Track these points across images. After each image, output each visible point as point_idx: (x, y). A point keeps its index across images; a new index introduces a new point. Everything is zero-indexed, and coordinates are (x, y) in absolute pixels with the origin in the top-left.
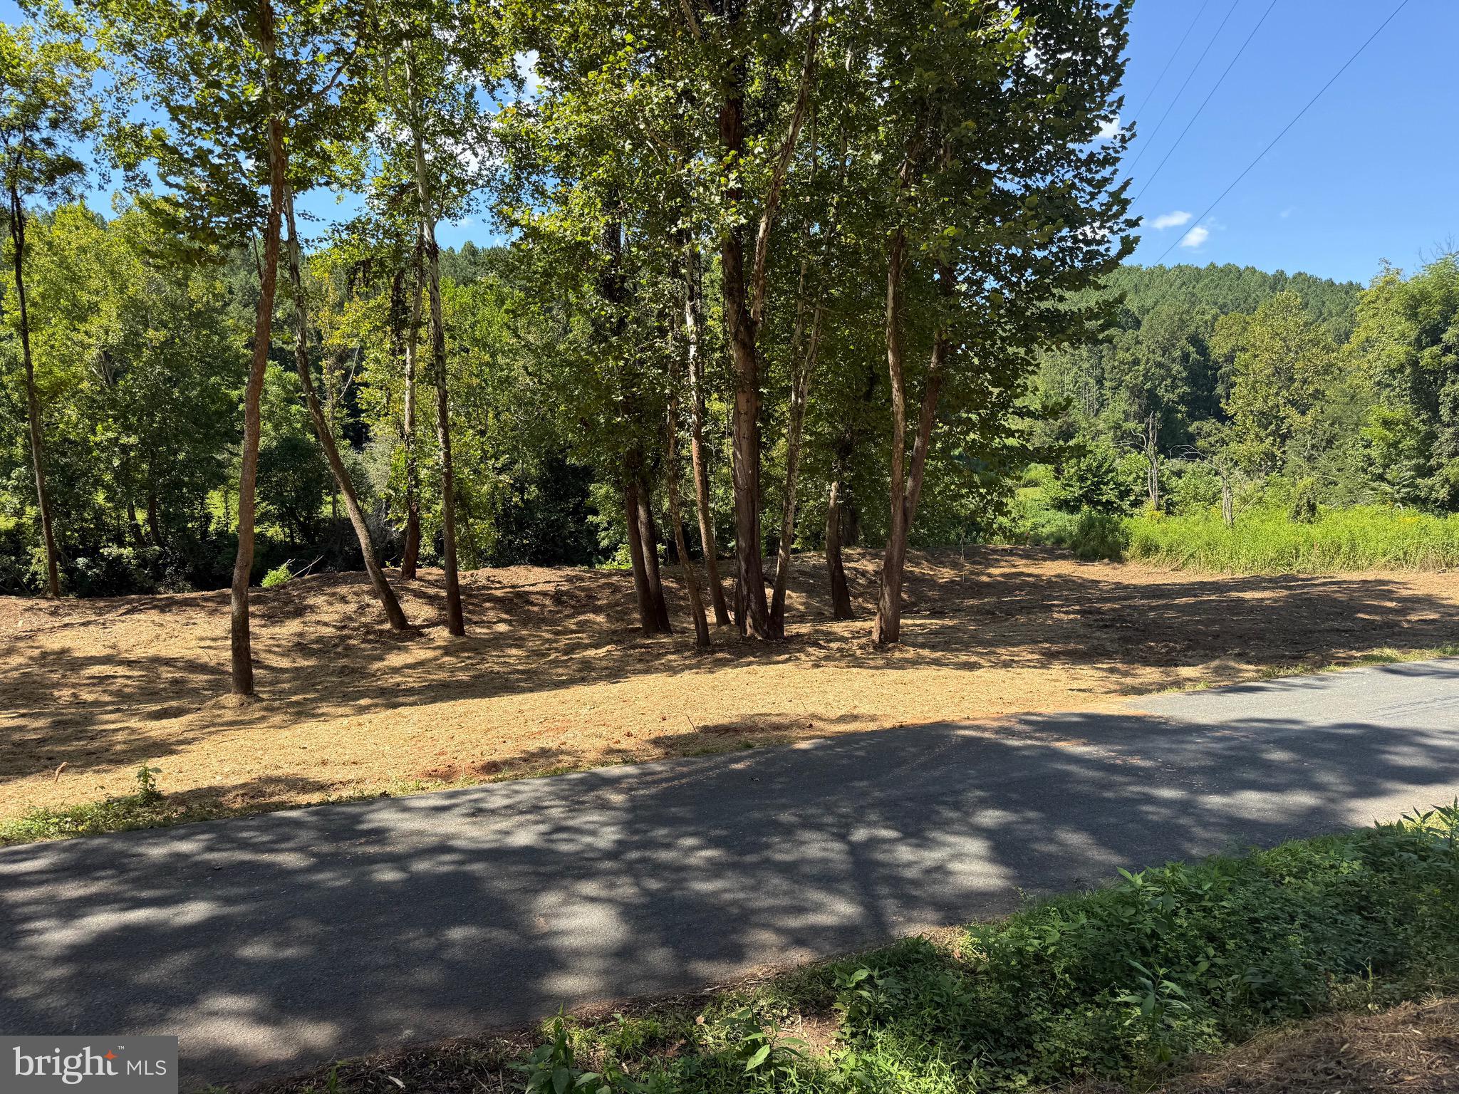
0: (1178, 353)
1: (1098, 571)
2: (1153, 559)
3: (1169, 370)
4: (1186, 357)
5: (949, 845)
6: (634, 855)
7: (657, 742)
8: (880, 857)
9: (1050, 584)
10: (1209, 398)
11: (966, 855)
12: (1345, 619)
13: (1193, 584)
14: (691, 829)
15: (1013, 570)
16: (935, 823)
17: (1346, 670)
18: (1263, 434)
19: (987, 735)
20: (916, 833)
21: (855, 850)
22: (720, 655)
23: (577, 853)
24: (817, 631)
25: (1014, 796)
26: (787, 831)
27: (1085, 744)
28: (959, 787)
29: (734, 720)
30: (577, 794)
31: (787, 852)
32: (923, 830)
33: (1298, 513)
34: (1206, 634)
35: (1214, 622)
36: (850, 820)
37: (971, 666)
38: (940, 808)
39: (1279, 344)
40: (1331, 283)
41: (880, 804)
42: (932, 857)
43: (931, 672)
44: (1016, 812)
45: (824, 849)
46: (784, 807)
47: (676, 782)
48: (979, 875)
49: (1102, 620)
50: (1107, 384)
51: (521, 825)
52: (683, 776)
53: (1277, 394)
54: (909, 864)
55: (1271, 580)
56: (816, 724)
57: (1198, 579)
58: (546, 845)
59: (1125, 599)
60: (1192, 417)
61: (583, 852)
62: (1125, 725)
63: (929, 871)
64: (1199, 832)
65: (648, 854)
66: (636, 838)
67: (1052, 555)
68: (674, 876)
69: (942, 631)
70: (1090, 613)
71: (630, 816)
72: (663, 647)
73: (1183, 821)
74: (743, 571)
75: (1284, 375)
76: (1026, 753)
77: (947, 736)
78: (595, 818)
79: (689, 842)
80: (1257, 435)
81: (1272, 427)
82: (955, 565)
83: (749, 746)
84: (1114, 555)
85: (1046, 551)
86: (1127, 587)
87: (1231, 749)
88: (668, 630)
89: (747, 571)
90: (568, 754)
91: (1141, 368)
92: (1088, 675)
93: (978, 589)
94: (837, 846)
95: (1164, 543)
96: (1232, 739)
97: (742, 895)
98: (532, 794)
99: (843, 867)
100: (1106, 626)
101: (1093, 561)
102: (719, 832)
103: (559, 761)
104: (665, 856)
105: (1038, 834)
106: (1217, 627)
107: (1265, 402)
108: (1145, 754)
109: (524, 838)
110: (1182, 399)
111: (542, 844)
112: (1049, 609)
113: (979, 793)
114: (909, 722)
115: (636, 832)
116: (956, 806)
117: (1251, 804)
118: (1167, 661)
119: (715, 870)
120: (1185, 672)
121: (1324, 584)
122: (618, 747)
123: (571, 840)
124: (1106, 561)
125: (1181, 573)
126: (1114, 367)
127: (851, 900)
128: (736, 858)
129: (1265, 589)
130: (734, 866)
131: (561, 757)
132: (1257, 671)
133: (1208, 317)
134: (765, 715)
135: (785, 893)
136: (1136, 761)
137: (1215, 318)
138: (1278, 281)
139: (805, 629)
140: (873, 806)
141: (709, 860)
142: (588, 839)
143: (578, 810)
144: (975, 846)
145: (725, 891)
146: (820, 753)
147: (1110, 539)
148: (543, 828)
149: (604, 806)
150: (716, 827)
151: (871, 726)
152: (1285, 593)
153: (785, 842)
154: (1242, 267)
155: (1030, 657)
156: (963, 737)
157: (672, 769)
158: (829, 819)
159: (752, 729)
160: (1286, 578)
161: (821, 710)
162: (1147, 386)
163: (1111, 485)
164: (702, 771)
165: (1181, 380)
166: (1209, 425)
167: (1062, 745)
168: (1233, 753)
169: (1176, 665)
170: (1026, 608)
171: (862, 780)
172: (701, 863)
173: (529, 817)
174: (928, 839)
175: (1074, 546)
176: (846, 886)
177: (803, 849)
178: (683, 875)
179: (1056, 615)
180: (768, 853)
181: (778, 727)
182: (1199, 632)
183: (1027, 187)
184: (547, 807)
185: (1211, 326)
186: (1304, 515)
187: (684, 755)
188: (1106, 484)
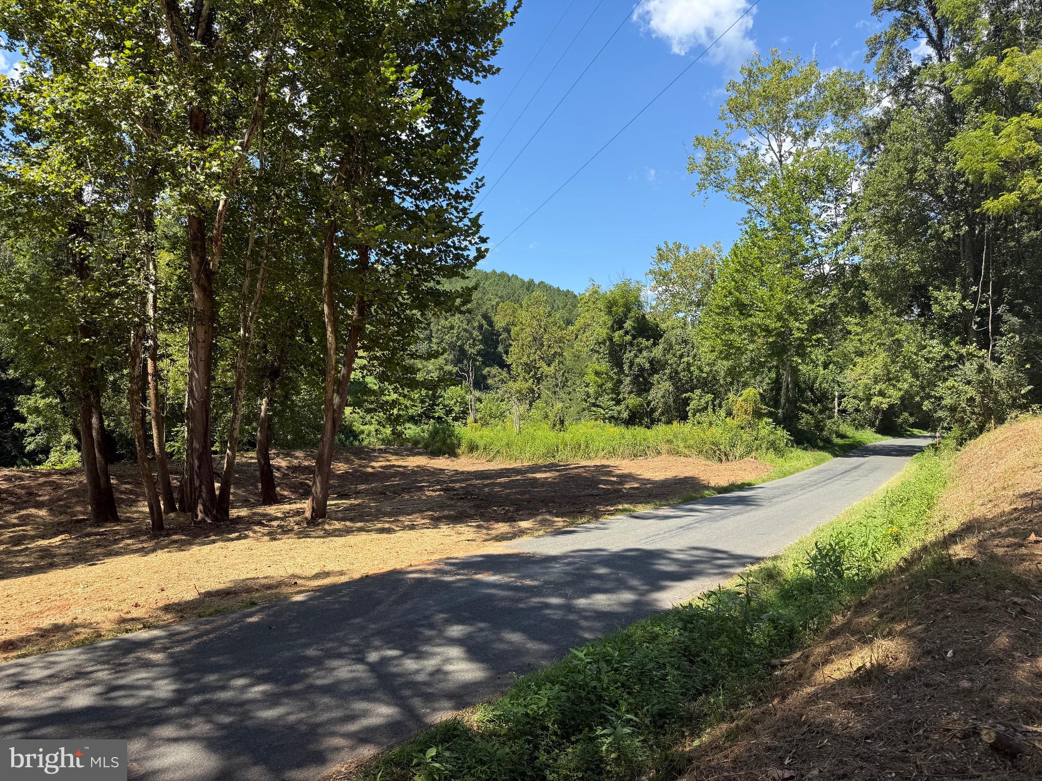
0: (476, 324)
1: (441, 463)
2: (475, 454)
3: (471, 334)
4: (481, 327)
5: (438, 654)
6: (196, 699)
7: (167, 609)
8: (395, 670)
9: (414, 473)
10: (494, 353)
11: (452, 659)
12: (593, 489)
13: (502, 470)
14: (237, 672)
15: (388, 463)
16: (422, 641)
17: (613, 517)
18: (527, 377)
19: (429, 576)
20: (412, 649)
21: (373, 668)
22: (175, 537)
23: (142, 705)
24: (254, 514)
25: (466, 614)
26: (317, 662)
27: (493, 575)
28: (427, 613)
29: (228, 585)
30: (116, 657)
31: (324, 677)
32: (417, 646)
33: (555, 425)
34: (523, 500)
35: (524, 493)
36: (361, 647)
37: (389, 531)
38: (422, 630)
39: (535, 323)
40: (558, 290)
41: (379, 633)
42: (431, 664)
43: (363, 536)
44: (471, 625)
45: (352, 671)
46: (306, 646)
47: (205, 638)
48: (467, 671)
49: (458, 494)
50: (434, 340)
51: (73, 690)
52: (207, 633)
53: (535, 353)
54: (417, 672)
55: (545, 466)
56: (299, 582)
57: (503, 466)
58: (107, 703)
59: (467, 480)
60: (485, 364)
61: (147, 703)
62: (510, 560)
63: (432, 674)
64: (584, 623)
65: (208, 696)
66: (191, 686)
67: (413, 453)
68: (239, 710)
69: (351, 508)
70: (448, 490)
71: (176, 670)
72: (118, 533)
73: (572, 617)
74: (196, 468)
75: (537, 340)
76: (460, 585)
77: (402, 580)
78: (144, 675)
79: (241, 682)
80: (524, 378)
81: (532, 373)
82: (347, 461)
83: (253, 604)
84: (451, 451)
85: (407, 450)
86: (462, 473)
87: (577, 569)
88: (117, 520)
89: (199, 467)
90: (84, 626)
91: (455, 331)
92: (466, 531)
93: (367, 478)
94: (360, 667)
95: (481, 444)
96: (574, 563)
97: (303, 715)
98: (71, 663)
99: (372, 681)
100: (462, 498)
101: (438, 456)
102: (261, 671)
103: (77, 634)
104: (223, 695)
105: (492, 637)
106: (527, 496)
107: (528, 357)
108: (532, 577)
109: (81, 700)
110: (479, 353)
111: (101, 703)
112: (421, 489)
113: (442, 616)
114: (371, 572)
115: (189, 681)
116: (432, 626)
117: (603, 602)
118: (509, 519)
119: (271, 700)
120: (524, 524)
121: (576, 468)
122: (129, 616)
123: (132, 696)
124: (447, 456)
125: (492, 463)
126: (438, 330)
127: (388, 704)
128: (286, 688)
129: (545, 472)
130: (288, 694)
131: (78, 630)
132: (564, 521)
133: (494, 303)
134: (254, 579)
135: (337, 707)
136: (528, 582)
137: (498, 304)
138: (530, 286)
139: (244, 512)
140: (373, 635)
141: (264, 692)
142: (148, 693)
143: (125, 671)
144: (455, 652)
145: (289, 714)
146: (316, 603)
147: (449, 441)
148: (96, 689)
149: (147, 665)
150: (258, 667)
151: (344, 579)
152: (557, 474)
153: (319, 670)
154: (510, 275)
155: (423, 521)
156: (413, 578)
157: (196, 628)
158: (345, 649)
159: (249, 590)
160: (553, 465)
161: (298, 571)
162: (459, 343)
163: (441, 406)
164: (225, 626)
165: (478, 341)
166: (495, 370)
167: (479, 577)
168: (579, 572)
169: (515, 521)
170: (407, 489)
171: (356, 617)
172: (258, 696)
173: (77, 682)
174: (422, 652)
175: (426, 446)
176: (378, 695)
177: (335, 673)
178: (247, 707)
179: (428, 493)
180: (310, 681)
181: (269, 587)
182: (518, 499)
183: (417, 206)
184: (92, 672)
185: (495, 308)
186: (558, 427)
187: (200, 616)
188: (438, 405)
